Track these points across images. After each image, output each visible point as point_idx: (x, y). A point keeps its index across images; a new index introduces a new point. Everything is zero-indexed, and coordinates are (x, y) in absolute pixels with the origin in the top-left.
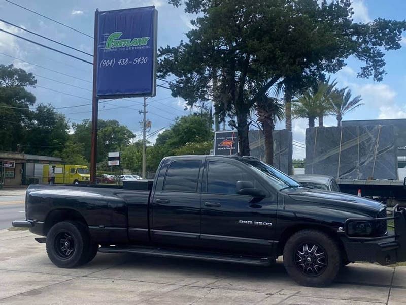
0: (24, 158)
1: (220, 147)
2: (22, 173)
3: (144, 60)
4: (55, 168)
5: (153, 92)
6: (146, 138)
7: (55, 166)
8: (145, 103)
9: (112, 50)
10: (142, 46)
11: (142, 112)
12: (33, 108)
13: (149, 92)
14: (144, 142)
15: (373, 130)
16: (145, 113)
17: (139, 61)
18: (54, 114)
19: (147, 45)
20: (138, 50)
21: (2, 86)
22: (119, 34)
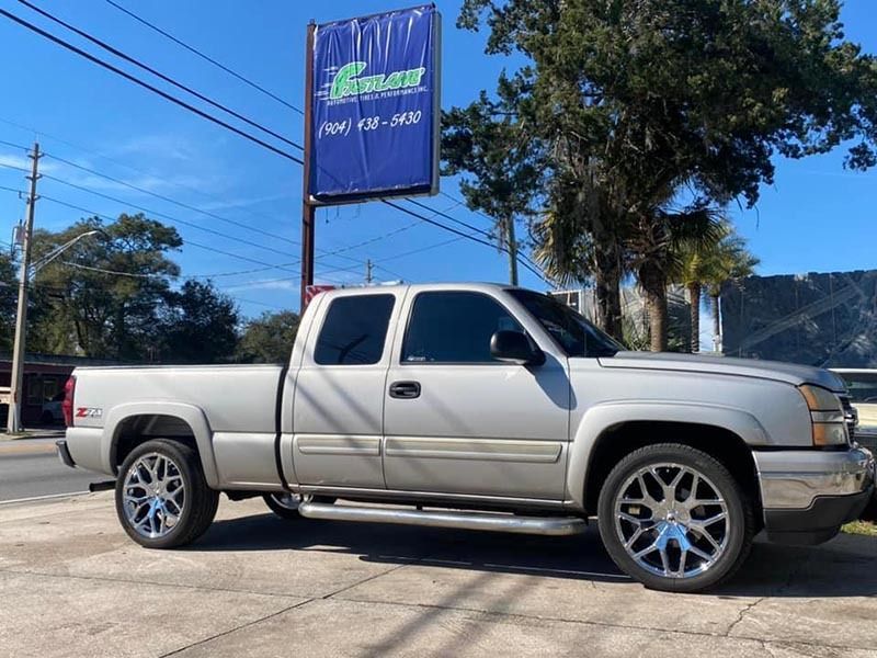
3: (414, 117)
5: (434, 185)
9: (343, 101)
10: (409, 87)
12: (175, 287)
13: (424, 183)
15: (862, 279)
17: (402, 120)
18: (213, 297)
19: (421, 85)
20: (401, 96)
21: (125, 251)
22: (359, 67)
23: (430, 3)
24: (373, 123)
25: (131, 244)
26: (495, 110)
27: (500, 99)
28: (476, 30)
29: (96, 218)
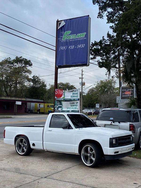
0: (26, 100)
1: (123, 95)
2: (25, 107)
3: (83, 46)
4: (40, 105)
5: (88, 64)
6: (83, 91)
7: (40, 104)
8: (82, 74)
9: (65, 41)
10: (82, 38)
11: (81, 78)
12: (31, 77)
13: (85, 63)
14: (82, 93)
16: (82, 78)
17: (80, 46)
18: (40, 80)
19: (85, 37)
20: (80, 40)
21: (17, 67)
22: (69, 32)
23: (88, 15)
24: (72, 47)
25: (19, 65)
26: (107, 41)
27: (108, 38)
28: (103, 18)
29: (9, 58)
